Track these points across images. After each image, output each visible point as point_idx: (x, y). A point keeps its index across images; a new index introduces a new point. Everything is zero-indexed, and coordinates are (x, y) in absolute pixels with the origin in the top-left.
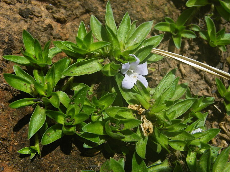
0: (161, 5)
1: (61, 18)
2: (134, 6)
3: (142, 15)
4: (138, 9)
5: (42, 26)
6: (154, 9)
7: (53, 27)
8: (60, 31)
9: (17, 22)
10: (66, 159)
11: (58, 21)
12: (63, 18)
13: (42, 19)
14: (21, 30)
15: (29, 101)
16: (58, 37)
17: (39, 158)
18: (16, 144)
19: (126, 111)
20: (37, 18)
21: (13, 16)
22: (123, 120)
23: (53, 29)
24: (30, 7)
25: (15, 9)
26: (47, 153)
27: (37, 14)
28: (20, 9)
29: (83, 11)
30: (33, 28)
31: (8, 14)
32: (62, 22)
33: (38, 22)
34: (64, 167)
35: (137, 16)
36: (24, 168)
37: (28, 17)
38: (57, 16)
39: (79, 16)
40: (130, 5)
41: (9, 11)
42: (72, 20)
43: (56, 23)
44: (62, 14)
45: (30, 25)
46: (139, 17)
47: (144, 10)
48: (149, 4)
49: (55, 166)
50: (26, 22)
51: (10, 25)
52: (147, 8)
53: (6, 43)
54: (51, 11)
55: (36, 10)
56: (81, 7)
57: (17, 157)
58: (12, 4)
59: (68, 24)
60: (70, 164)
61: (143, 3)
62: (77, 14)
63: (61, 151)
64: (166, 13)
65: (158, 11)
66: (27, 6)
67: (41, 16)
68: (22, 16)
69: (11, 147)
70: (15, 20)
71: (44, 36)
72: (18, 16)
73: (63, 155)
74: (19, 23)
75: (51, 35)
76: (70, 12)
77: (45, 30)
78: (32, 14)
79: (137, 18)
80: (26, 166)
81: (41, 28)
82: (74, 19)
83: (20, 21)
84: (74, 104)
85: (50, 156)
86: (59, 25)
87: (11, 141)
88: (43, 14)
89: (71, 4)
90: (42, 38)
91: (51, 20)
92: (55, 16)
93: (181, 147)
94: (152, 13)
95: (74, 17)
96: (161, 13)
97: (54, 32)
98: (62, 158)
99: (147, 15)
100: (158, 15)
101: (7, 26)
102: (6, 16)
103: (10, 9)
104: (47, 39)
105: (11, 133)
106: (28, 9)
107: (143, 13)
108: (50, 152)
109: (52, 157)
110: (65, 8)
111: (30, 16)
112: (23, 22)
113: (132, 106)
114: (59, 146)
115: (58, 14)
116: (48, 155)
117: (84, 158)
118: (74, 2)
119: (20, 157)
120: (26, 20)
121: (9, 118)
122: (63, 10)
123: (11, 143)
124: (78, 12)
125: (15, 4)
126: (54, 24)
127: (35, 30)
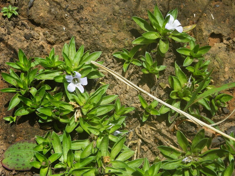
0: (123, 40)
1: (51, 41)
2: (101, 39)
3: (106, 45)
4: (104, 41)
5: (37, 46)
6: (117, 42)
7: (45, 47)
8: (48, 50)
9: (21, 42)
10: (30, 128)
11: (49, 43)
12: (52, 41)
13: (38, 41)
14: (23, 47)
15: (13, 90)
16: (46, 54)
17: (15, 125)
18: (4, 114)
19: (68, 105)
20: (35, 40)
21: (20, 38)
22: (64, 109)
23: (44, 48)
24: (32, 32)
25: (22, 34)
26: (20, 123)
27: (36, 38)
28: (25, 34)
29: (67, 38)
30: (32, 46)
31: (17, 36)
32: (51, 44)
33: (35, 43)
34: (28, 133)
35: (102, 46)
36: (6, 129)
37: (29, 39)
38: (49, 40)
39: (64, 41)
40: (98, 37)
41: (18, 34)
42: (59, 43)
43: (47, 44)
44: (52, 39)
45: (30, 44)
46: (104, 46)
47: (108, 42)
48: (113, 38)
49: (23, 131)
50: (28, 42)
51: (16, 43)
52: (110, 40)
53: (12, 54)
54: (45, 36)
55: (35, 35)
56: (66, 35)
57: (4, 122)
58: (22, 30)
59: (55, 46)
60: (32, 132)
61: (108, 37)
62: (63, 39)
63: (29, 124)
64: (125, 45)
65: (120, 43)
66: (31, 32)
67: (38, 39)
68: (26, 38)
69: (2, 116)
70: (21, 41)
71: (38, 52)
72: (23, 38)
73: (29, 126)
74: (22, 43)
75: (42, 52)
76: (58, 38)
77: (39, 48)
78: (33, 37)
79: (102, 47)
80: (8, 128)
81: (36, 47)
82: (61, 43)
83: (24, 41)
84: (38, 96)
85: (22, 125)
86: (49, 45)
87: (2, 112)
88: (40, 38)
89: (60, 33)
90: (36, 53)
91: (44, 42)
92: (48, 39)
93: (97, 133)
94: (115, 44)
95: (61, 41)
96: (122, 45)
97: (45, 50)
98: (28, 128)
99: (110, 46)
100: (120, 46)
101: (15, 44)
102: (15, 38)
103: (19, 33)
104: (39, 54)
105: (3, 108)
106: (30, 34)
107: (107, 44)
108: (22, 123)
109: (23, 126)
110: (55, 35)
111: (30, 38)
112: (25, 42)
113: (72, 102)
114: (28, 121)
115: (49, 38)
116: (20, 125)
117: (41, 130)
118: (62, 32)
119: (5, 122)
120: (28, 41)
121: (3, 99)
122: (53, 37)
123: (2, 113)
124: (63, 38)
125: (24, 29)
126: (46, 45)
127: (33, 48)
